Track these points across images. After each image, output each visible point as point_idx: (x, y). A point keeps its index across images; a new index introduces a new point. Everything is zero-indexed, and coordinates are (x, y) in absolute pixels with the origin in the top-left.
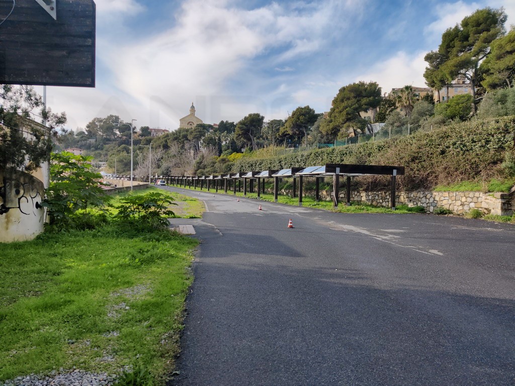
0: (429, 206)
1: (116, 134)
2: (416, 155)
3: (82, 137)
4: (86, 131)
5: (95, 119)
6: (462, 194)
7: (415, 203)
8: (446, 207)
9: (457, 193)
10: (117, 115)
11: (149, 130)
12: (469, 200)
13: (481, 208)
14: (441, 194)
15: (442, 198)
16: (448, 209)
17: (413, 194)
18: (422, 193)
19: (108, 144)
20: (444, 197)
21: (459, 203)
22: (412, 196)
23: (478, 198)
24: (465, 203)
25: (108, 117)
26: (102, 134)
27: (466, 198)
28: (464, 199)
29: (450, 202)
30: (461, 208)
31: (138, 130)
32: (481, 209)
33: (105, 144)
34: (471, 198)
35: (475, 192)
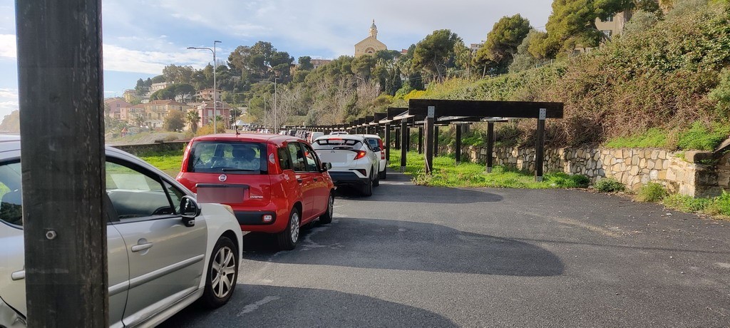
0: (596, 176)
1: (267, 67)
2: (591, 81)
3: (223, 73)
4: (229, 64)
5: (239, 48)
6: (640, 154)
7: (579, 170)
8: (618, 178)
9: (634, 151)
10: (268, 42)
11: (311, 62)
12: (651, 164)
13: (666, 181)
14: (612, 153)
15: (614, 161)
16: (619, 180)
17: (578, 153)
18: (588, 150)
19: (255, 82)
20: (617, 159)
21: (636, 170)
22: (576, 156)
23: (663, 160)
24: (645, 171)
25: (256, 44)
26: (248, 69)
27: (647, 160)
28: (642, 164)
29: (623, 168)
30: (637, 180)
31: (296, 62)
32: (664, 183)
33: (253, 82)
34: (653, 161)
35: (661, 149)
